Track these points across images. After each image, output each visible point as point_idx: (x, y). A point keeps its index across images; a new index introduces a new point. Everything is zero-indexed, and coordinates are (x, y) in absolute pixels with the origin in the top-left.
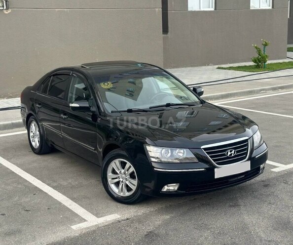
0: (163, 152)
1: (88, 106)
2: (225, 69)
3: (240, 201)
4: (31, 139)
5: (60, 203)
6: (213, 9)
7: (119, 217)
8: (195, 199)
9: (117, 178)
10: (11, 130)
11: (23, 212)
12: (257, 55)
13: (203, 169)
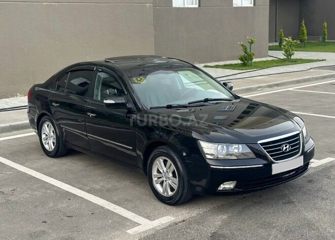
0: (219, 148)
1: (124, 101)
2: (212, 67)
3: (291, 197)
4: (44, 142)
5: (103, 208)
6: (197, 6)
7: (173, 219)
8: (244, 197)
9: (161, 178)
10: (9, 133)
11: (66, 218)
12: (243, 54)
13: (261, 166)
